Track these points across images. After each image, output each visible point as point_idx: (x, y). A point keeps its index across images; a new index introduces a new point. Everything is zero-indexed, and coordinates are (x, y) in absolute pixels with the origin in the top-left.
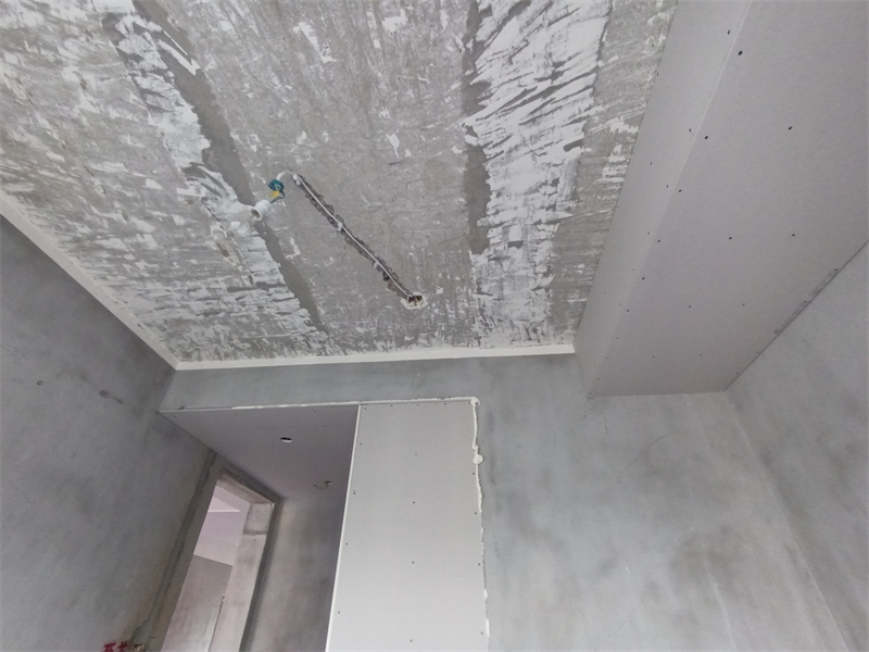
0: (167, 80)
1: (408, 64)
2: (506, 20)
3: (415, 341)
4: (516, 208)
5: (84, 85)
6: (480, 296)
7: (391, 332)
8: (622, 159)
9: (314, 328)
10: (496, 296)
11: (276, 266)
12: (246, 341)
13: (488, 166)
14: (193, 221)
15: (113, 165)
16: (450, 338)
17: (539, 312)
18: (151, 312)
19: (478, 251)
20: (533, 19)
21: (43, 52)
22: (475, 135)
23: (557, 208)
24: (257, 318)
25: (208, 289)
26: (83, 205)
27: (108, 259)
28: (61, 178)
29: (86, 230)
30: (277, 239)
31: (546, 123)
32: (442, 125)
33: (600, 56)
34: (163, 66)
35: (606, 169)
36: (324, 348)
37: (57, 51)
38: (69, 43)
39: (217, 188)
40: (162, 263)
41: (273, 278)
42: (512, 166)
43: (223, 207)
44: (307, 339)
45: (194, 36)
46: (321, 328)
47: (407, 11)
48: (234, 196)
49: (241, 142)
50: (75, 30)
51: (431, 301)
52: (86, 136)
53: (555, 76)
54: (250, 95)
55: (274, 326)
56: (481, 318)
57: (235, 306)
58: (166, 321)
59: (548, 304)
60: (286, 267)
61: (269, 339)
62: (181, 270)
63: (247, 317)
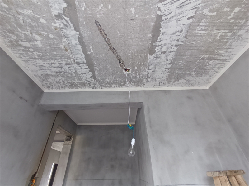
3: (124, 85)
4: (167, 40)
6: (148, 70)
7: (117, 81)
8: (204, 24)
9: (93, 79)
10: (153, 71)
11: (84, 56)
12: (70, 83)
13: (162, 23)
14: (56, 37)
15: (28, 11)
16: (135, 84)
17: (165, 76)
18: (37, 71)
19: (151, 54)
22: (160, 11)
23: (179, 41)
24: (74, 75)
25: (59, 63)
26: (14, 27)
27: (23, 50)
28: (6, 15)
29: (15, 38)
30: (86, 46)
31: (185, 8)
32: (150, 6)
35: (198, 27)
36: (95, 86)
39: (67, 24)
40: (43, 53)
41: (82, 60)
42: (170, 24)
44: (90, 82)
46: (95, 79)
48: (73, 28)
49: (78, 6)
51: (132, 71)
55: (80, 78)
56: (147, 78)
57: (67, 70)
58: (42, 75)
59: (168, 74)
60: (87, 57)
61: (77, 82)
62: (50, 56)
63: (71, 74)
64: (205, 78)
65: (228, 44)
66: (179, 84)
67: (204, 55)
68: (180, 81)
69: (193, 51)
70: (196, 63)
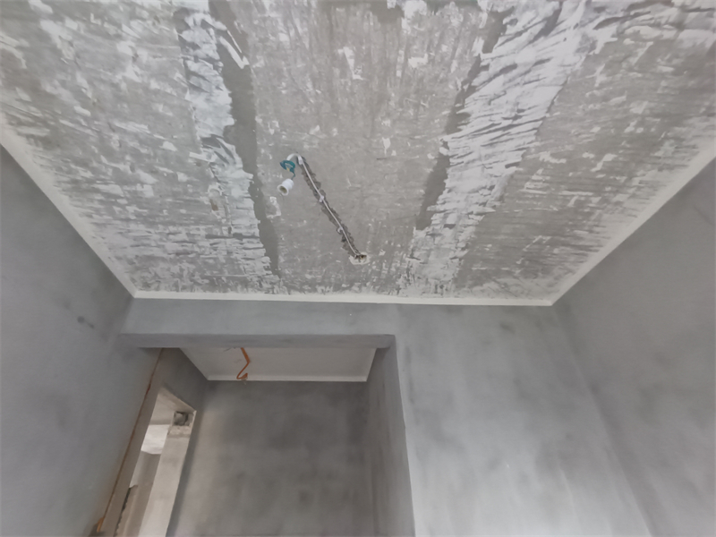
0: (216, 68)
1: (417, 92)
2: (496, 75)
3: (349, 288)
5: (135, 58)
6: (411, 259)
7: (333, 280)
8: (540, 178)
9: (270, 272)
10: (422, 261)
11: (257, 222)
12: (207, 278)
13: (449, 171)
14: (195, 180)
15: (137, 125)
17: (450, 274)
18: (125, 248)
19: (421, 228)
20: (514, 79)
21: (106, 25)
22: (448, 148)
23: (487, 205)
24: (224, 261)
25: (188, 234)
26: (93, 154)
27: (101, 202)
28: (81, 129)
29: (89, 175)
31: (499, 148)
32: (426, 138)
33: (549, 110)
34: (217, 57)
35: (528, 183)
36: (273, 288)
37: (119, 26)
38: (134, 23)
39: (228, 157)
40: (152, 209)
41: (250, 231)
42: (466, 173)
43: (227, 173)
44: (261, 279)
45: (253, 38)
46: (276, 272)
47: (429, 56)
48: (240, 165)
49: (262, 125)
50: (145, 14)
51: (372, 260)
52: (119, 98)
53: (516, 118)
54: (284, 92)
55: (236, 267)
56: (406, 275)
57: (208, 250)
58: (137, 256)
59: (458, 269)
60: (265, 225)
61: (227, 278)
62: (167, 217)
63: (215, 259)
64: (543, 281)
65: (593, 218)
66: (483, 291)
67: (540, 237)
68: (486, 286)
69: (518, 226)
70: (525, 250)
